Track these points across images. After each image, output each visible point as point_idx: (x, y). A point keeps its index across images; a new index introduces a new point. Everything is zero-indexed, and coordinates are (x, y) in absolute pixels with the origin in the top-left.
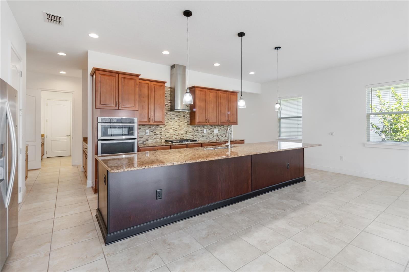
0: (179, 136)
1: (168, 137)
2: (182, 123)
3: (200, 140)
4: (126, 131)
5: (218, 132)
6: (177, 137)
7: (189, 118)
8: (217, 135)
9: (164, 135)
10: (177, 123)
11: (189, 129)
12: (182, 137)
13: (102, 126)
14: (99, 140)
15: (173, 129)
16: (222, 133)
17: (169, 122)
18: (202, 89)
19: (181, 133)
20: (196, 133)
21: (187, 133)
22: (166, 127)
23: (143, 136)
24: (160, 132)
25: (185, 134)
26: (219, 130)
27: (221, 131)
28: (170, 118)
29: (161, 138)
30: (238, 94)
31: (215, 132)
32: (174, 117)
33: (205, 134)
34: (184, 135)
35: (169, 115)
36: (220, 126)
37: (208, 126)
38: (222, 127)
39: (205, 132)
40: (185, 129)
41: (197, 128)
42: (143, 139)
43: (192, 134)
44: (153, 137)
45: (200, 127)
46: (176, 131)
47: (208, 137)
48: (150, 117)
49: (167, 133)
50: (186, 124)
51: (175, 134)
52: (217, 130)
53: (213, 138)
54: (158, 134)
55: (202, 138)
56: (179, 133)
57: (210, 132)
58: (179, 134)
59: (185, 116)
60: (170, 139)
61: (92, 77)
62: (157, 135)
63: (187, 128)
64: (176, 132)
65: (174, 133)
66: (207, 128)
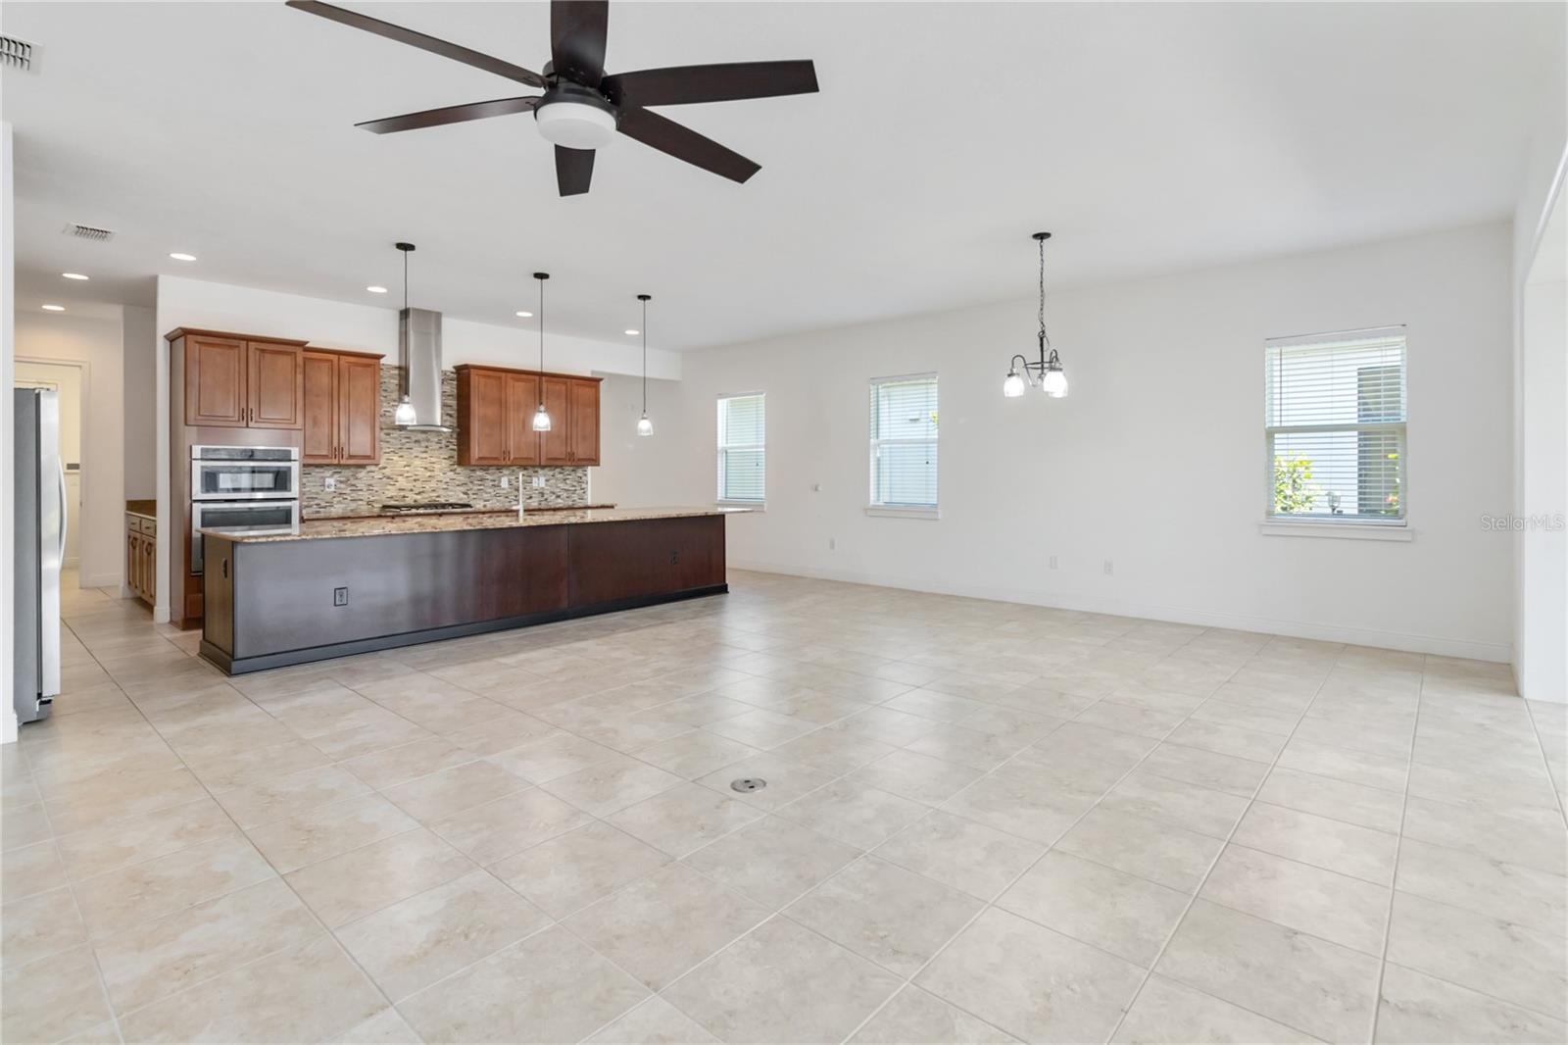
1: (392, 497)
2: (433, 460)
3: (489, 505)
4: (268, 480)
5: (544, 486)
6: (419, 497)
7: (455, 447)
8: (542, 494)
9: (380, 492)
10: (417, 459)
11: (455, 476)
12: (434, 498)
13: (202, 467)
14: (196, 501)
18: (490, 373)
19: (431, 486)
20: (476, 488)
21: (450, 488)
22: (387, 472)
23: (317, 493)
24: (369, 483)
25: (444, 489)
26: (547, 481)
27: (554, 481)
28: (397, 447)
29: (372, 498)
30: (601, 383)
31: (535, 485)
32: (408, 445)
33: (504, 489)
34: (440, 494)
35: (395, 438)
36: (552, 468)
37: (514, 468)
38: (558, 470)
39: (504, 483)
40: (442, 475)
41: (478, 473)
42: (316, 502)
43: (463, 489)
45: (490, 472)
46: (415, 480)
47: (514, 497)
48: (335, 444)
49: (389, 487)
50: (445, 464)
51: (412, 490)
52: (542, 479)
53: (528, 501)
54: (361, 490)
55: (495, 501)
56: (424, 486)
58: (424, 489)
59: (444, 442)
60: (397, 502)
61: (169, 343)
62: (360, 493)
63: (448, 473)
64: (414, 484)
65: (409, 486)
66: (510, 474)
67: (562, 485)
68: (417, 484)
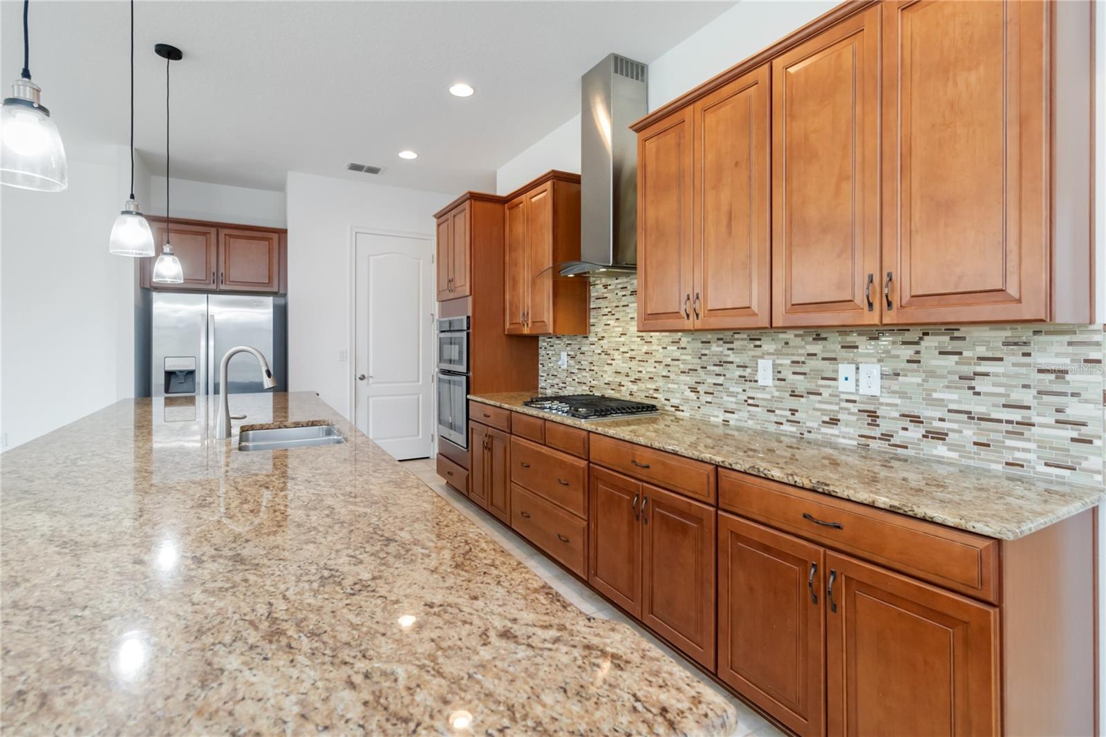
0: (640, 384)
1: (609, 384)
3: (732, 423)
5: (875, 390)
6: (634, 388)
8: (873, 415)
9: (599, 374)
11: (677, 354)
12: (651, 392)
15: (623, 352)
16: (940, 403)
17: (612, 323)
19: (649, 370)
20: (712, 380)
21: (672, 376)
24: (590, 359)
25: (663, 376)
26: (889, 375)
27: (917, 380)
28: (614, 304)
31: (844, 386)
32: (625, 301)
33: (764, 388)
34: (657, 384)
36: (913, 335)
37: (789, 335)
38: (931, 342)
39: (765, 374)
40: (661, 350)
41: (716, 348)
43: (689, 380)
44: (574, 378)
45: (736, 345)
46: (632, 358)
47: (788, 413)
49: (606, 368)
52: (876, 370)
53: (824, 430)
56: (640, 369)
57: (801, 384)
58: (640, 375)
60: (613, 392)
63: (669, 348)
66: (778, 353)
67: (957, 398)
68: (634, 364)
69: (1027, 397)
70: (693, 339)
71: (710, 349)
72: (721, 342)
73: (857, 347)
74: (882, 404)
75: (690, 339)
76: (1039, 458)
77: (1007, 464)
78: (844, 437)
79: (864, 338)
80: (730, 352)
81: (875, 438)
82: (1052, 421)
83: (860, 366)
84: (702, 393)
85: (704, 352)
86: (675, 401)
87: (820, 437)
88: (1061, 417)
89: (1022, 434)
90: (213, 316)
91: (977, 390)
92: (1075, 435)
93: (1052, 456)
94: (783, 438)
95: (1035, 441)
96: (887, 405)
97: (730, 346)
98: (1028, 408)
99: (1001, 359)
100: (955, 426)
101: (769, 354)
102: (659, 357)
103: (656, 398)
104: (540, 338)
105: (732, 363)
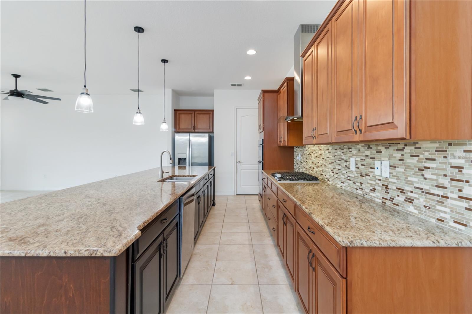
0: (318, 168)
8: (386, 187)
11: (328, 155)
12: (321, 172)
15: (314, 154)
16: (410, 183)
19: (321, 162)
20: (338, 167)
26: (392, 167)
27: (402, 170)
31: (377, 172)
33: (352, 172)
37: (360, 146)
38: (407, 150)
39: (352, 165)
41: (339, 152)
43: (331, 167)
44: (302, 165)
45: (344, 151)
46: (316, 157)
47: (359, 184)
53: (371, 194)
56: (318, 161)
57: (364, 170)
60: (312, 172)
66: (356, 155)
67: (417, 180)
68: (317, 159)
69: (446, 182)
70: (333, 148)
71: (337, 153)
72: (340, 149)
73: (381, 152)
74: (390, 182)
75: (331, 148)
76: (451, 217)
77: (438, 219)
78: (377, 198)
79: (384, 147)
80: (342, 154)
81: (387, 199)
82: (456, 196)
83: (382, 162)
84: (335, 173)
85: (336, 154)
86: (328, 177)
87: (369, 197)
88: (461, 194)
89: (443, 203)
90: (191, 140)
91: (425, 176)
92: (467, 205)
93: (457, 217)
94: (358, 197)
95: (449, 208)
96: (392, 182)
97: (342, 151)
98: (446, 188)
99: (434, 160)
100: (416, 196)
101: (354, 155)
102: (323, 156)
103: (322, 175)
104: (294, 148)
105: (343, 159)
